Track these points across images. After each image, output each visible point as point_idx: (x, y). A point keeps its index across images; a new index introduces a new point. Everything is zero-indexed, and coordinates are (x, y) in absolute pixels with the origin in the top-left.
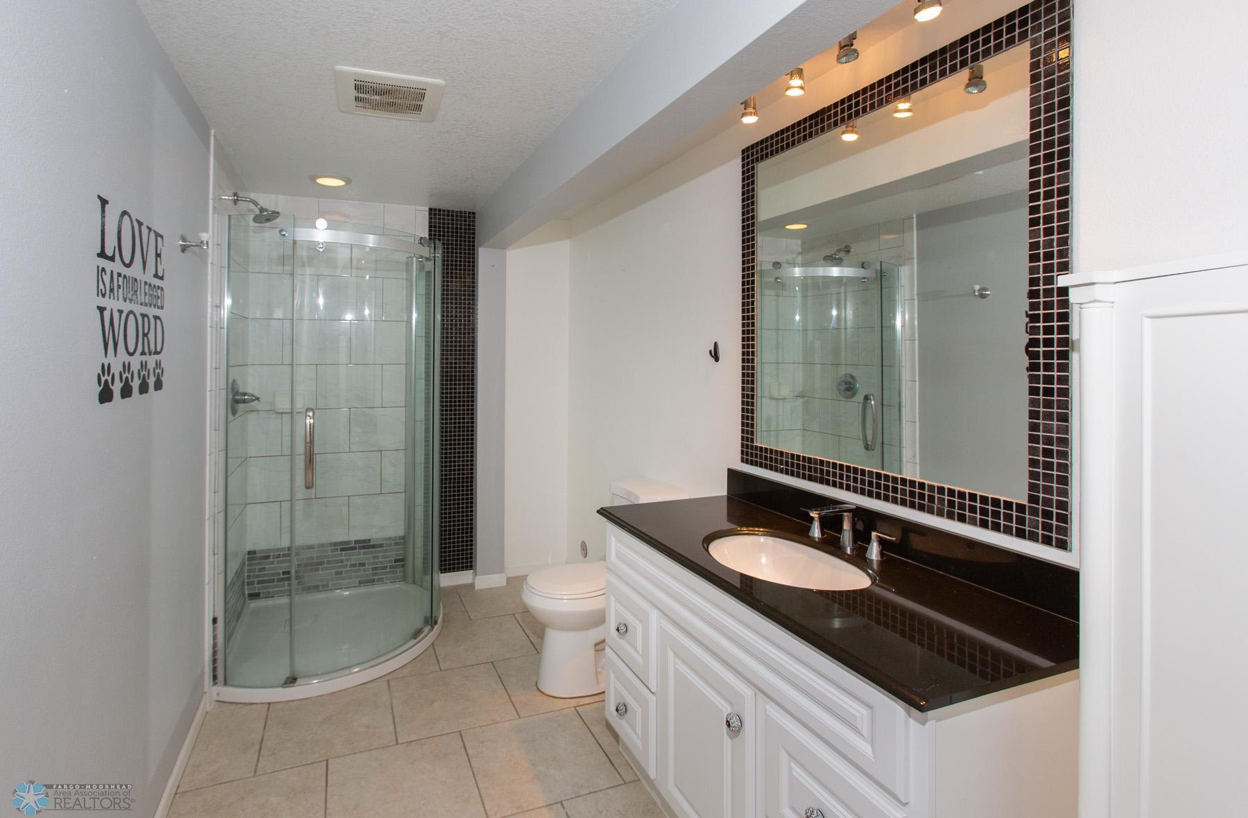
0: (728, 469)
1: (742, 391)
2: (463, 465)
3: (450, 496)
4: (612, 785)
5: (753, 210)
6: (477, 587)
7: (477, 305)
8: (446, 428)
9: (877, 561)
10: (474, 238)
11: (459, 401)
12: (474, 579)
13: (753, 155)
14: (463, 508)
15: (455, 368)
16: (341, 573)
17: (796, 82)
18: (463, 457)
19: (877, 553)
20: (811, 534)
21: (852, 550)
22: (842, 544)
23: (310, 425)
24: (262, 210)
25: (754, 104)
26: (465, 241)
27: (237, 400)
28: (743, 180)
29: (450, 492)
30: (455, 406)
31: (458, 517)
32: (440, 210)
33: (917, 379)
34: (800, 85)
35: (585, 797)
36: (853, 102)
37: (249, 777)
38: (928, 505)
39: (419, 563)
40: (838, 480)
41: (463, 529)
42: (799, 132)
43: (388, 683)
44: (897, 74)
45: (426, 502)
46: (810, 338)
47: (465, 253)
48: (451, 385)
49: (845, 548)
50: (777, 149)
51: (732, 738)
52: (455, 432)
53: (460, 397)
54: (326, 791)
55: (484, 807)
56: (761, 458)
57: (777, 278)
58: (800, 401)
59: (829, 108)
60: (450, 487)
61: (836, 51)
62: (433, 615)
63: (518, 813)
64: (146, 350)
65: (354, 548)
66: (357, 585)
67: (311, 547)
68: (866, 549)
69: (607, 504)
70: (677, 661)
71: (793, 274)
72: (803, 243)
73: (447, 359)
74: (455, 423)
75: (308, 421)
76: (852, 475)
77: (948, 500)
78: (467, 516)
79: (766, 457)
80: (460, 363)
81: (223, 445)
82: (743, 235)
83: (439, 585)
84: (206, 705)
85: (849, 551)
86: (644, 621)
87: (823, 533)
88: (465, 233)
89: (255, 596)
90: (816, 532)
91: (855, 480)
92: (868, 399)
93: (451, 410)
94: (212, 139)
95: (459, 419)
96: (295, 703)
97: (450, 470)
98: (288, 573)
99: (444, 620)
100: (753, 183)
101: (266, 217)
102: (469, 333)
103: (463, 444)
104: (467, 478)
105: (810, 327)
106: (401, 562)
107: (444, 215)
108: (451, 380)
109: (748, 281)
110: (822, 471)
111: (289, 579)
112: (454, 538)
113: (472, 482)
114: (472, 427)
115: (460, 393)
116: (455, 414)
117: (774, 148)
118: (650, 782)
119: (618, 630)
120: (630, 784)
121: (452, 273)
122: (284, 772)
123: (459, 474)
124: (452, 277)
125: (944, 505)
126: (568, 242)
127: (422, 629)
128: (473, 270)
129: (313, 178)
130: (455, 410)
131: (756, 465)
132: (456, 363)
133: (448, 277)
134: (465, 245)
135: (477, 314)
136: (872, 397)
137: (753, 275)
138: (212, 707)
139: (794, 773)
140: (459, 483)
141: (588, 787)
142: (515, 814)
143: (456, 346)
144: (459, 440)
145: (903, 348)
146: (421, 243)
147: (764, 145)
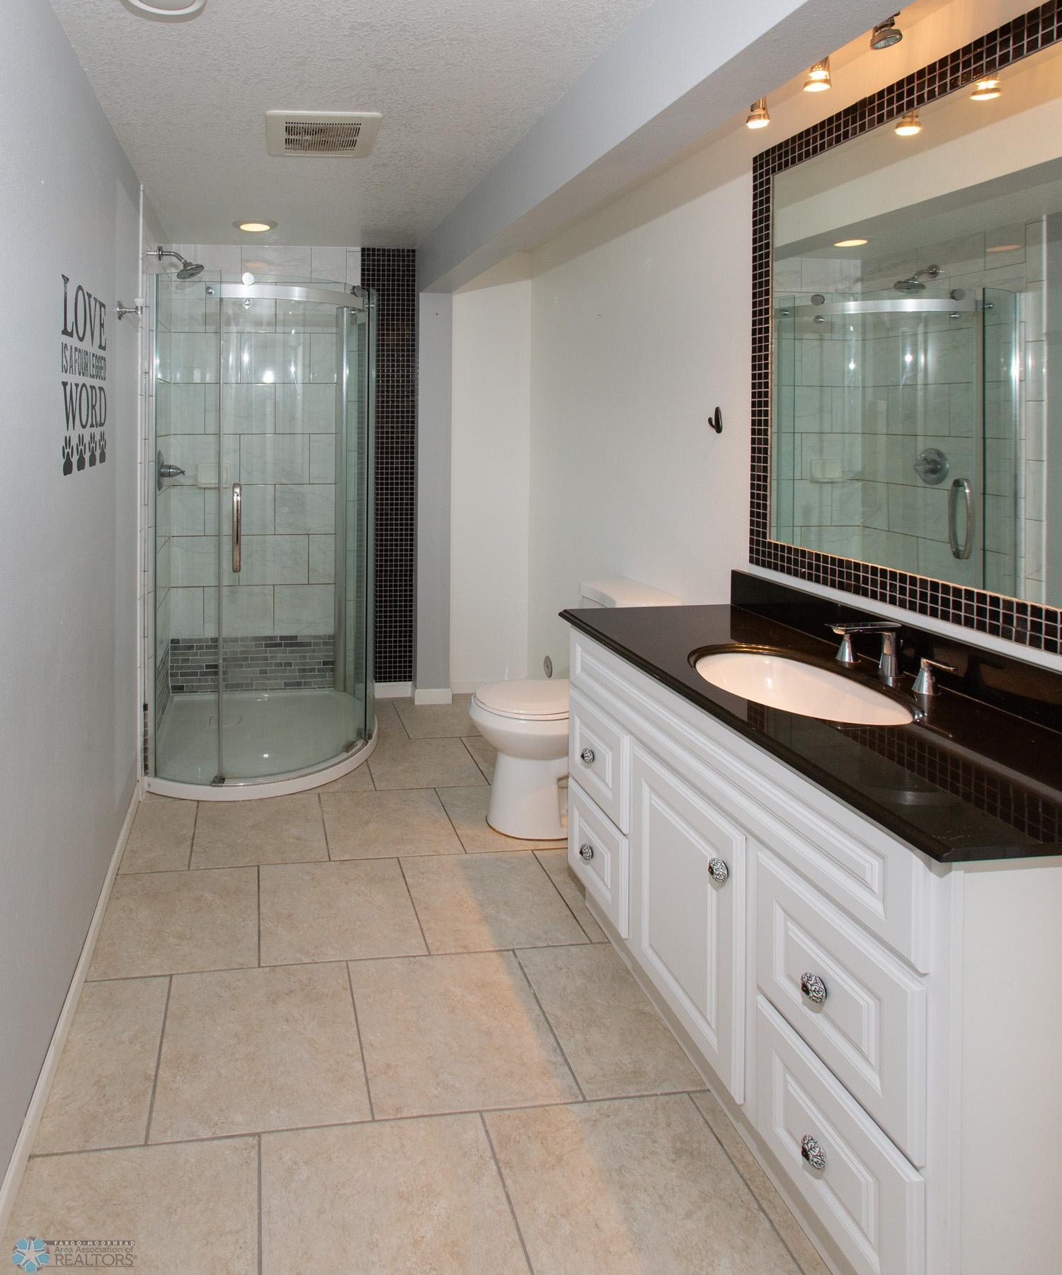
0: (733, 571)
1: (752, 471)
2: (401, 555)
3: (386, 591)
4: (575, 943)
5: (767, 236)
6: (417, 703)
7: (418, 363)
8: (382, 510)
9: (928, 696)
10: (414, 281)
11: (397, 479)
12: (413, 692)
13: (768, 164)
14: (401, 606)
15: (392, 438)
16: (264, 672)
17: (819, 74)
18: (401, 545)
19: (929, 686)
20: (838, 658)
21: (895, 681)
22: (880, 672)
23: (237, 502)
24: (186, 264)
25: (765, 103)
26: (403, 285)
27: (164, 473)
28: (755, 197)
29: (386, 586)
30: (392, 484)
31: (396, 616)
32: (374, 250)
33: (1045, 457)
34: (824, 78)
35: (541, 950)
36: (905, 89)
37: (183, 871)
38: (1003, 628)
39: (351, 667)
40: (879, 590)
41: (400, 632)
42: (830, 132)
43: (319, 797)
44: (966, 50)
45: (359, 597)
46: (870, 397)
47: (403, 300)
48: (387, 458)
49: (885, 678)
50: (800, 155)
51: (717, 889)
52: (391, 515)
53: (397, 473)
54: (259, 896)
55: (425, 940)
56: (776, 558)
57: (818, 317)
58: (858, 485)
59: (871, 99)
60: (386, 581)
61: (869, 36)
62: (367, 728)
63: (464, 953)
64: (94, 423)
65: (279, 645)
66: (283, 687)
67: (235, 640)
68: (913, 680)
69: (573, 605)
70: (653, 796)
71: (843, 310)
72: (864, 265)
73: (382, 427)
74: (392, 504)
75: (235, 498)
76: (898, 584)
77: (1031, 621)
78: (406, 616)
79: (782, 557)
80: (398, 433)
81: (152, 522)
82: (754, 269)
83: (374, 696)
84: (139, 795)
85: (890, 682)
86: (614, 746)
87: (855, 657)
88: (403, 276)
89: (179, 689)
90: (847, 656)
91: (903, 591)
92: (959, 486)
93: (387, 489)
94: (142, 193)
95: (397, 499)
96: (223, 804)
97: (386, 561)
98: (216, 666)
99: (379, 737)
100: (768, 200)
101: (190, 271)
102: (408, 397)
103: (401, 530)
104: (406, 571)
105: (870, 382)
106: (330, 664)
107: (378, 255)
108: (387, 453)
109: (761, 329)
110: (857, 577)
111: (216, 673)
112: (390, 642)
113: (411, 576)
114: (412, 509)
115: (397, 468)
116: (392, 494)
117: (796, 154)
118: (620, 941)
119: (583, 756)
120: (598, 946)
121: (388, 325)
122: (216, 871)
123: (396, 566)
124: (388, 330)
125: (1026, 628)
126: (530, 282)
127: (354, 742)
128: (413, 320)
129: (237, 225)
130: (392, 489)
131: (769, 567)
132: (392, 433)
133: (383, 330)
134: (403, 290)
135: (418, 374)
136: (966, 484)
137: (767, 321)
138: (144, 797)
139: (790, 933)
140: (396, 576)
141: (546, 939)
142: (459, 954)
143: (392, 412)
144: (396, 525)
145: (1023, 414)
146: (354, 293)
147: (783, 151)
